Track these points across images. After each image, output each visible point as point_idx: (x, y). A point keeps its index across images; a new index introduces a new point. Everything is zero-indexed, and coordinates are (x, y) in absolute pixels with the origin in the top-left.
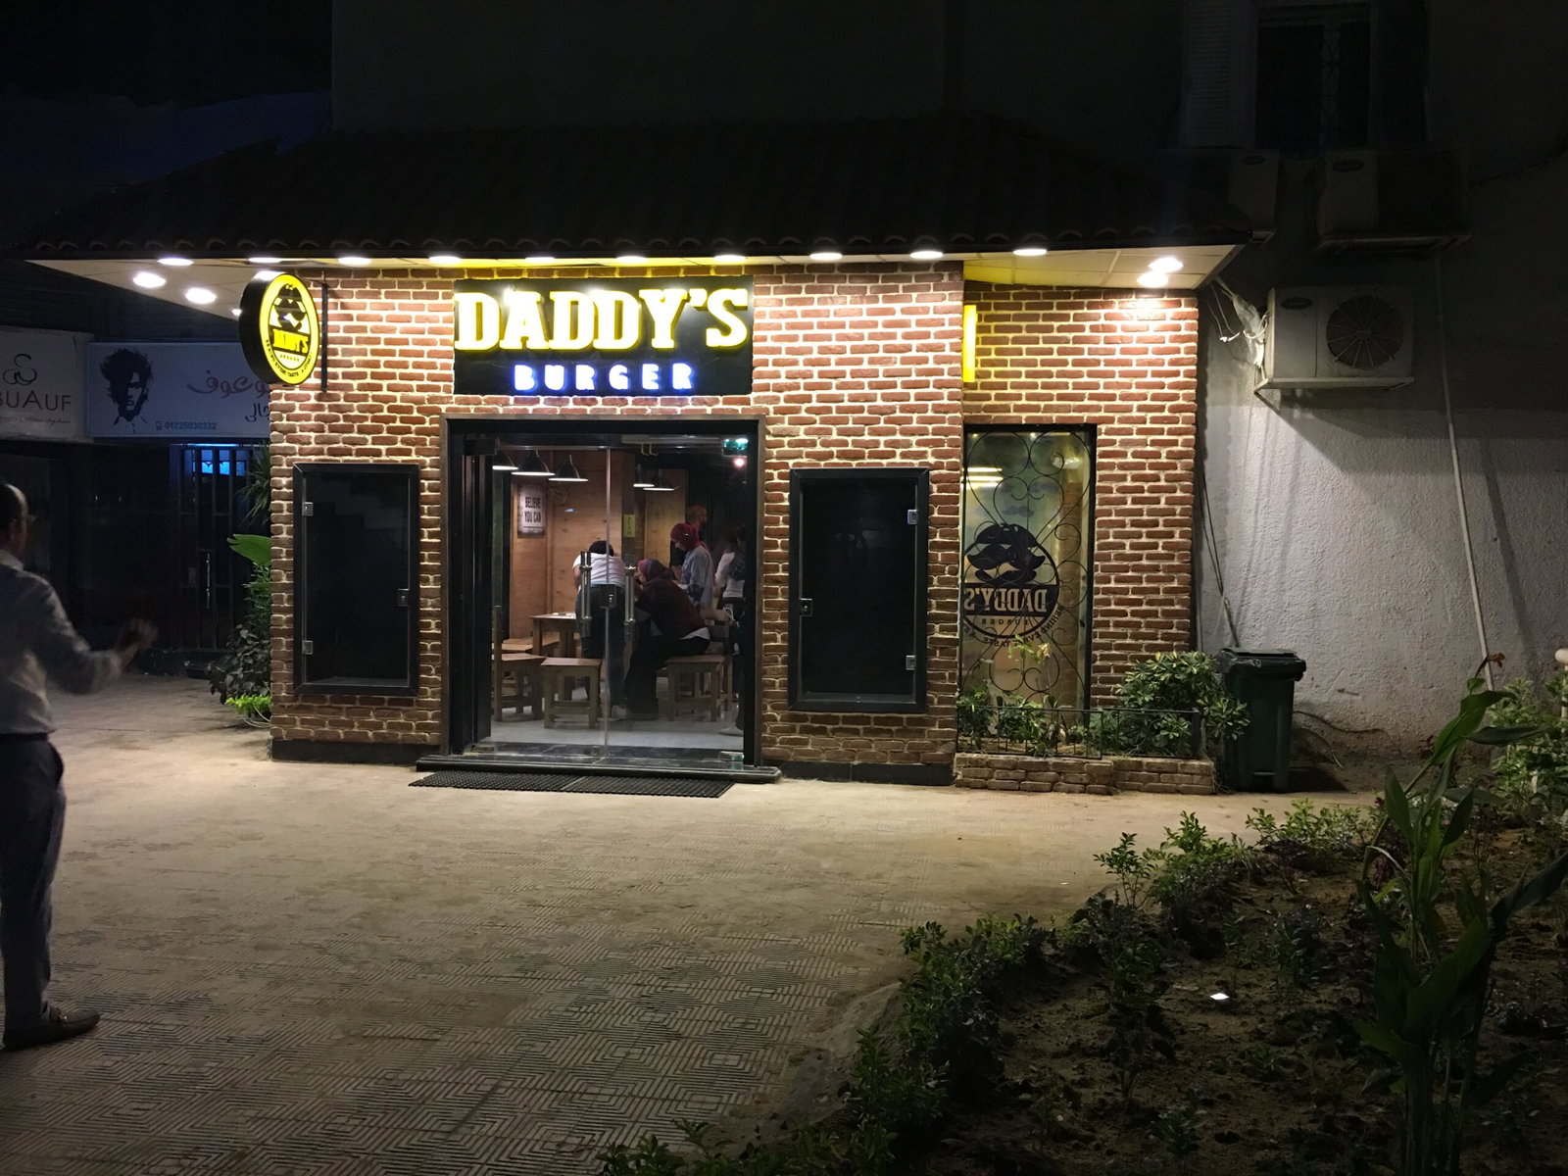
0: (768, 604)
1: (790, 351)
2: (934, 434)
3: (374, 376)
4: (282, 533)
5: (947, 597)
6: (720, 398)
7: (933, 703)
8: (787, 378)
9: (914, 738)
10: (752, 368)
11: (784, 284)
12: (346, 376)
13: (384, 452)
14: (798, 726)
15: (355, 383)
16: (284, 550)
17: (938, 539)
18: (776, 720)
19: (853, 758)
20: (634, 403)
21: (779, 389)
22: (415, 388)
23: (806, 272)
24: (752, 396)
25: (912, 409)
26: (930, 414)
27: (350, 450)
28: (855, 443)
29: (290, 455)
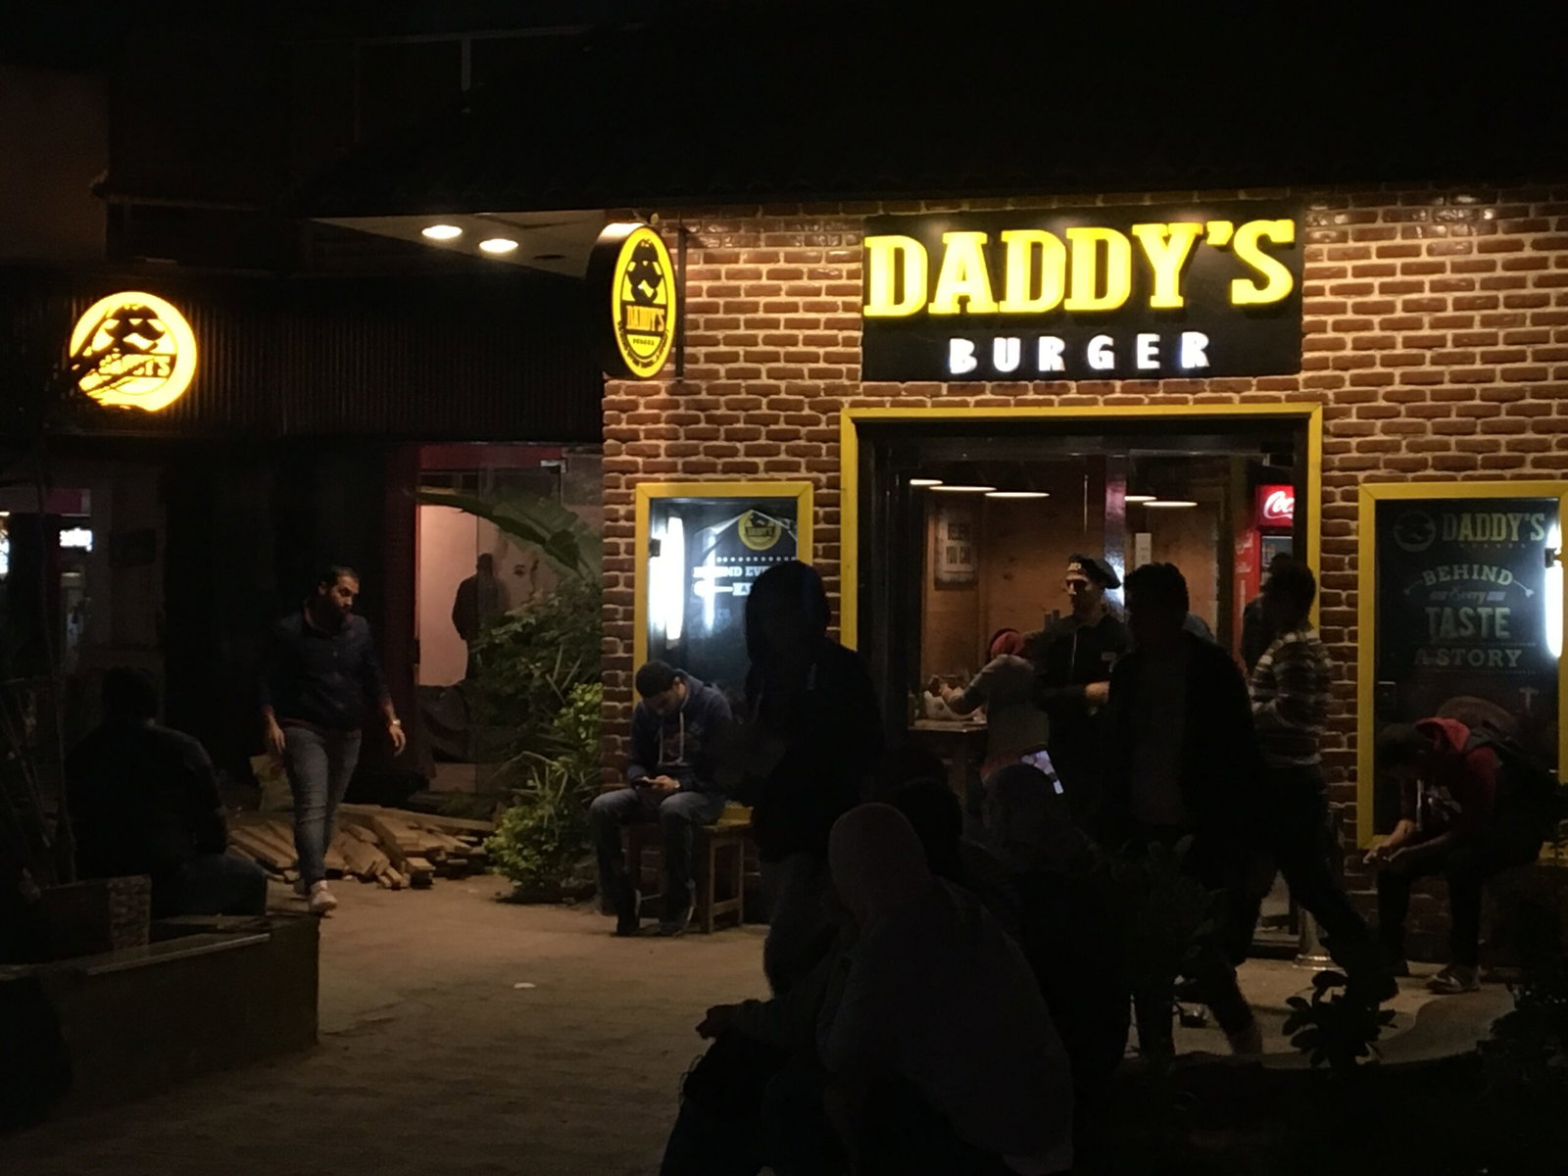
3: (749, 357)
4: (617, 585)
6: (1254, 381)
8: (1354, 348)
10: (1303, 335)
11: (1350, 208)
15: (722, 369)
20: (1124, 389)
22: (806, 373)
24: (1302, 376)
25: (1551, 393)
27: (715, 465)
28: (1461, 446)
29: (632, 472)
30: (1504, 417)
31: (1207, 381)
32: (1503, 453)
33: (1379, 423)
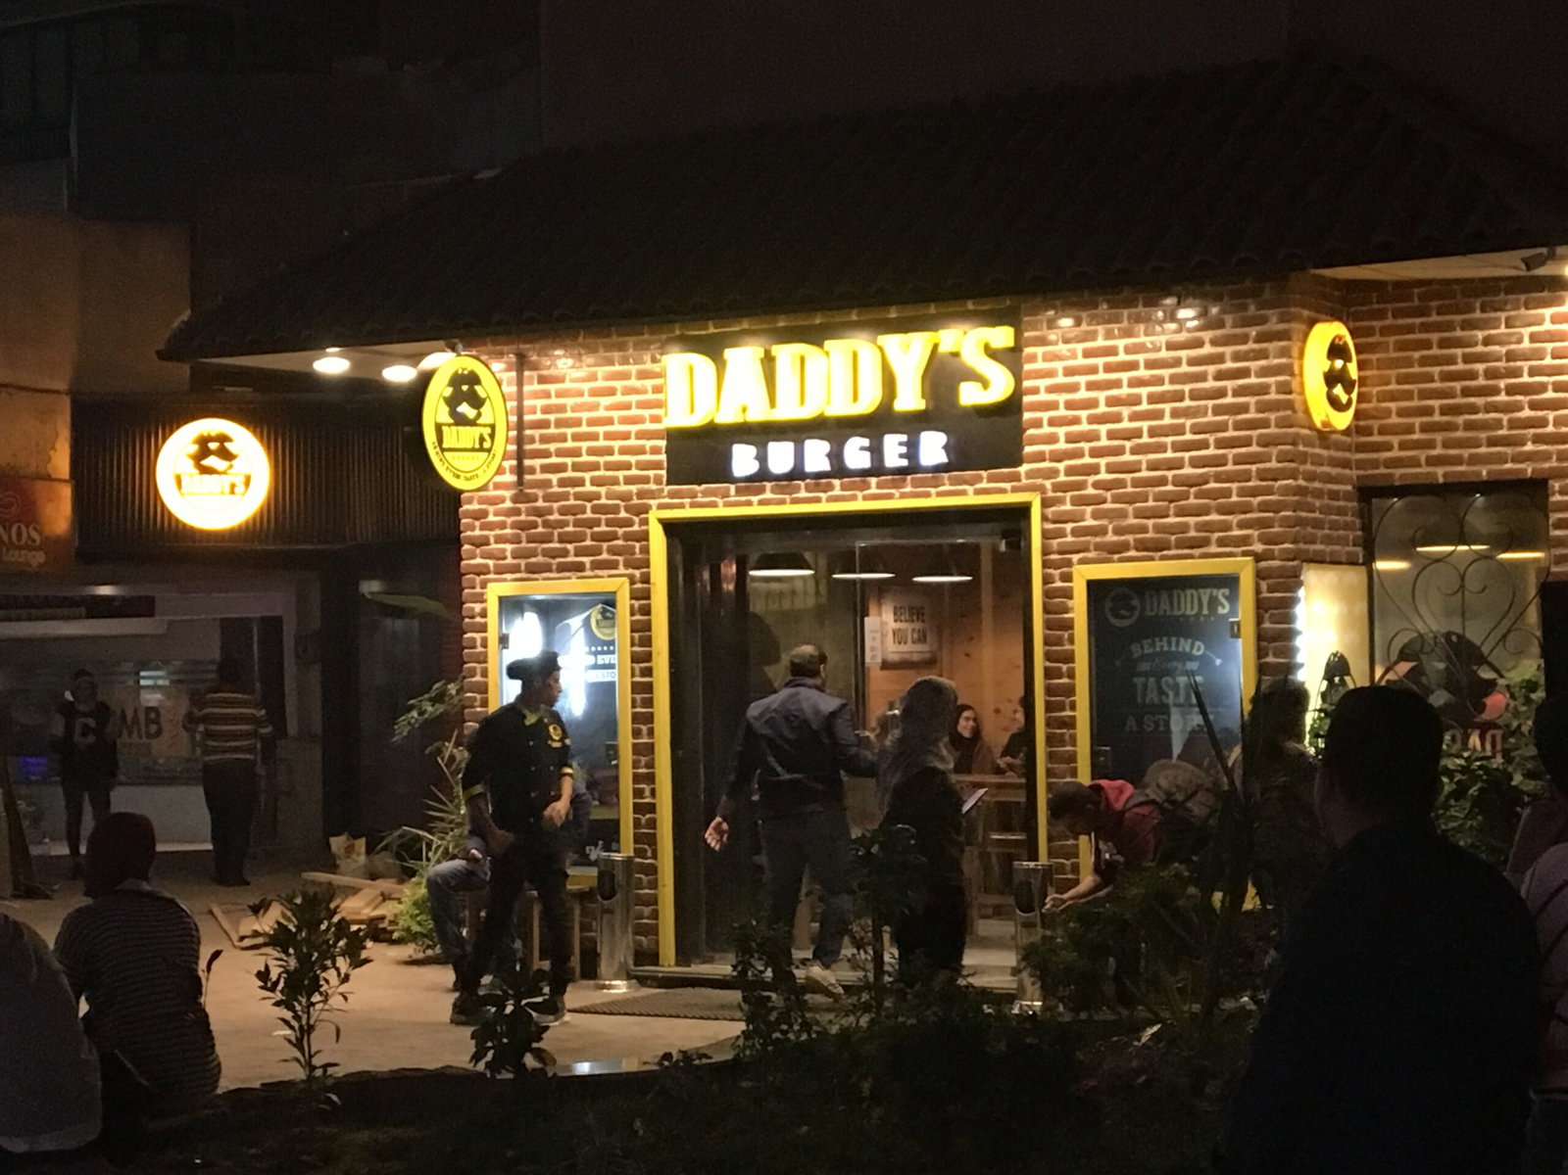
2: (1259, 511)
3: (576, 467)
4: (475, 675)
6: (984, 474)
8: (1067, 442)
10: (1022, 431)
12: (545, 469)
13: (588, 566)
15: (554, 478)
16: (478, 697)
17: (1271, 659)
20: (878, 487)
21: (1058, 457)
22: (621, 479)
24: (1023, 469)
25: (1231, 477)
26: (1254, 482)
28: (1158, 529)
29: (484, 574)
30: (1192, 501)
31: (946, 475)
32: (1192, 533)
33: (1089, 509)
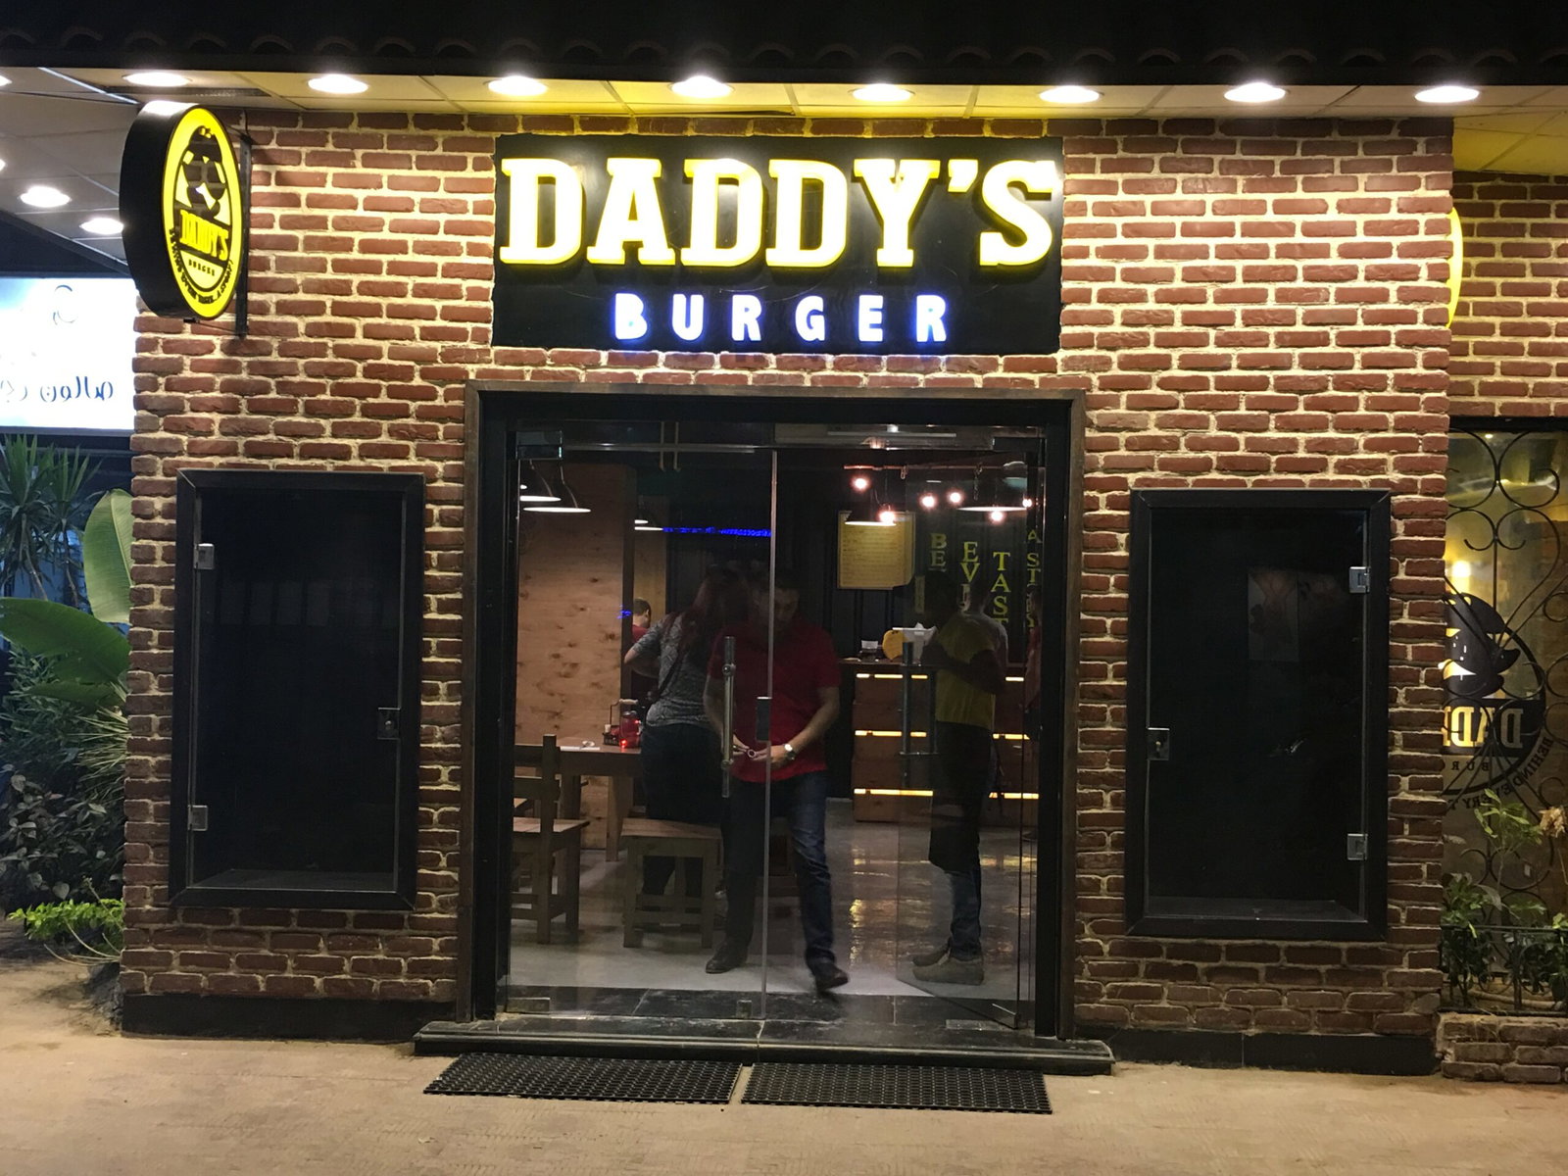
0: (1087, 738)
1: (1129, 275)
2: (1397, 430)
3: (339, 308)
4: (151, 601)
5: (1424, 726)
6: (1001, 360)
7: (1397, 921)
8: (1124, 324)
9: (1362, 985)
10: (1062, 305)
11: (1121, 154)
12: (283, 308)
13: (355, 452)
14: (1143, 963)
15: (302, 323)
16: (156, 633)
17: (1405, 620)
18: (1101, 953)
19: (1247, 1024)
20: (837, 366)
21: (1110, 343)
22: (417, 332)
23: (1161, 134)
24: (1060, 355)
25: (1357, 384)
26: (1390, 393)
27: (290, 446)
28: (1252, 445)
29: (174, 455)
30: (1301, 411)
31: (943, 358)
32: (1301, 454)
33: (1153, 415)
